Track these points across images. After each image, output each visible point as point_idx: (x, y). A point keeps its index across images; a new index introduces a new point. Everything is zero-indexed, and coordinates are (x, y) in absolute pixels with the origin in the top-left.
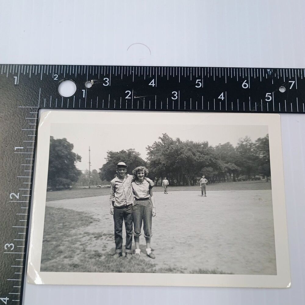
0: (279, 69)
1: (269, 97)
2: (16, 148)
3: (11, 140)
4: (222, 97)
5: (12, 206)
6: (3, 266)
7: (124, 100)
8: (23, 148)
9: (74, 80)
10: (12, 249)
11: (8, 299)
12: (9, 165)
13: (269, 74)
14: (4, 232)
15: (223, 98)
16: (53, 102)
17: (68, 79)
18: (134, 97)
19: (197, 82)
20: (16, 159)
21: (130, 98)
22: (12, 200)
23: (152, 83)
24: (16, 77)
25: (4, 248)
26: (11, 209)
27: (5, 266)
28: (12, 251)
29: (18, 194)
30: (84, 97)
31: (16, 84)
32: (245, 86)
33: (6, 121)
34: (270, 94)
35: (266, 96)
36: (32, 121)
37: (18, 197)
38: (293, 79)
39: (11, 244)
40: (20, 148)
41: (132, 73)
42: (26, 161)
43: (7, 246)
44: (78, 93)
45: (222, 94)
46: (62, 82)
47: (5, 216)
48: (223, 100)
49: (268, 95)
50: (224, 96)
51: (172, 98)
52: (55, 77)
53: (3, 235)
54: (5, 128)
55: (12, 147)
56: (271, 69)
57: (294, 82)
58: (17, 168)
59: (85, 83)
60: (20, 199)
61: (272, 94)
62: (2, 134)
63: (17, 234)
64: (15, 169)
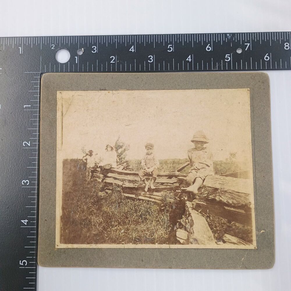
0: (237, 33)
1: (228, 58)
2: (25, 106)
3: (20, 100)
4: (189, 59)
5: (25, 152)
6: (22, 197)
7: (109, 64)
8: (30, 106)
9: (68, 48)
10: (28, 184)
11: (27, 221)
12: (20, 120)
13: (228, 38)
14: (21, 172)
15: (190, 60)
16: (52, 68)
17: (63, 48)
18: (117, 61)
19: (169, 47)
20: (26, 115)
21: (114, 62)
22: (25, 147)
23: (132, 49)
24: (20, 48)
25: (21, 184)
26: (25, 154)
27: (23, 197)
28: (28, 186)
29: (29, 142)
30: (77, 63)
31: (20, 53)
32: (209, 49)
33: (15, 85)
34: (229, 55)
35: (226, 57)
36: (36, 84)
37: (29, 145)
38: (248, 42)
39: (26, 181)
40: (28, 106)
41: (115, 41)
42: (34, 117)
43: (24, 182)
44: (72, 59)
45: (190, 57)
46: (58, 50)
47: (20, 160)
48: (190, 61)
49: (227, 56)
50: (191, 58)
51: (149, 61)
52: (52, 47)
53: (20, 174)
54: (15, 90)
55: (22, 105)
56: (230, 34)
57: (249, 44)
58: (27, 122)
59: (77, 51)
60: (31, 146)
61: (230, 55)
62: (13, 94)
63: (31, 173)
64: (26, 123)
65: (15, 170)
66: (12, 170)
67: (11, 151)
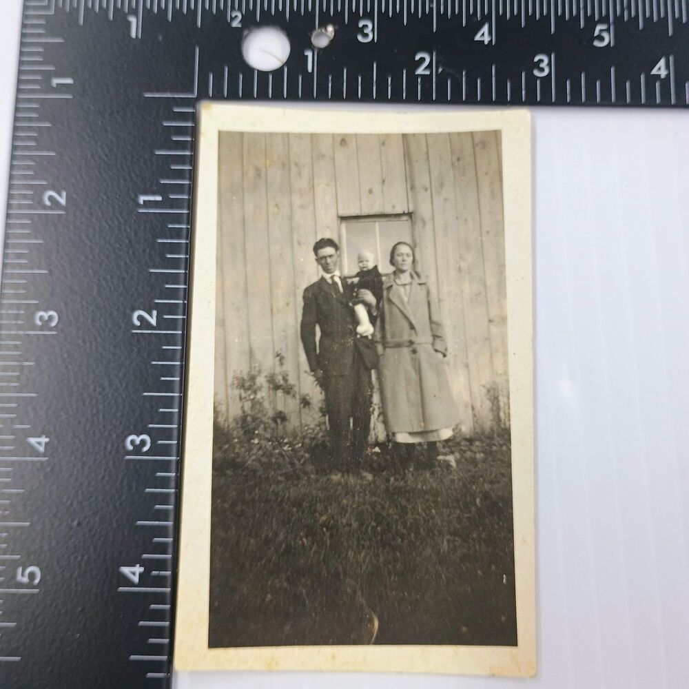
2: (142, 199)
3: (129, 178)
4: (660, 69)
5: (140, 344)
6: (126, 489)
7: (412, 78)
8: (160, 198)
9: (284, 26)
10: (145, 449)
11: (142, 569)
12: (127, 241)
14: (124, 408)
15: (663, 73)
16: (233, 83)
17: (268, 25)
18: (437, 70)
19: (597, 33)
20: (145, 227)
21: (428, 73)
22: (138, 328)
23: (484, 35)
24: (134, 20)
25: (124, 447)
26: (139, 349)
27: (130, 490)
28: (146, 453)
29: (155, 313)
30: (310, 69)
31: (134, 36)
36: (181, 131)
37: (153, 321)
39: (141, 437)
40: (152, 198)
41: (431, 9)
42: (170, 232)
43: (133, 441)
44: (295, 60)
45: (662, 63)
46: (250, 32)
47: (123, 369)
48: (663, 76)
50: (667, 69)
51: (536, 73)
52: (233, 19)
53: (122, 415)
54: (113, 149)
55: (133, 196)
58: (148, 249)
59: (311, 34)
60: (158, 327)
62: (106, 162)
63: (157, 412)
64: (144, 251)
65: (104, 402)
66: (97, 401)
67: (96, 340)
